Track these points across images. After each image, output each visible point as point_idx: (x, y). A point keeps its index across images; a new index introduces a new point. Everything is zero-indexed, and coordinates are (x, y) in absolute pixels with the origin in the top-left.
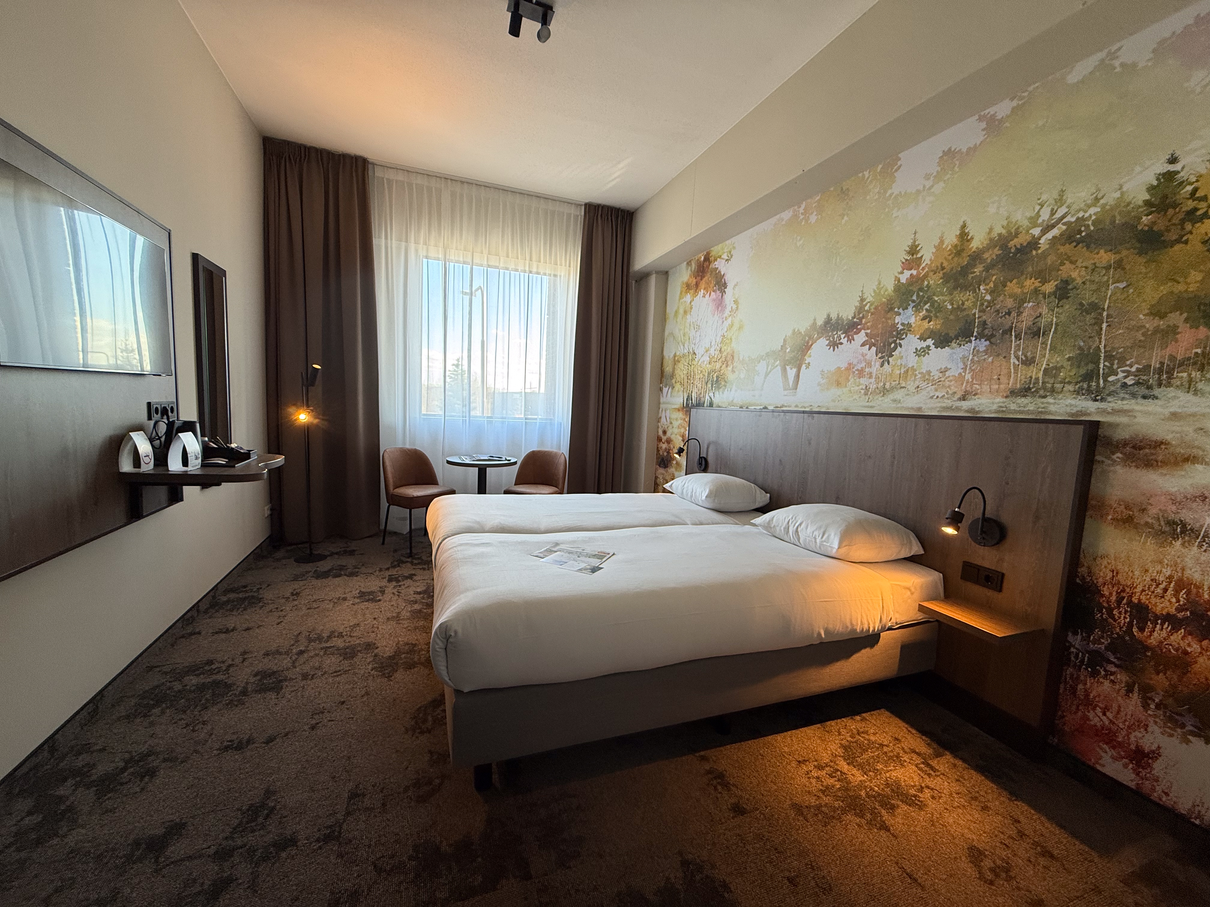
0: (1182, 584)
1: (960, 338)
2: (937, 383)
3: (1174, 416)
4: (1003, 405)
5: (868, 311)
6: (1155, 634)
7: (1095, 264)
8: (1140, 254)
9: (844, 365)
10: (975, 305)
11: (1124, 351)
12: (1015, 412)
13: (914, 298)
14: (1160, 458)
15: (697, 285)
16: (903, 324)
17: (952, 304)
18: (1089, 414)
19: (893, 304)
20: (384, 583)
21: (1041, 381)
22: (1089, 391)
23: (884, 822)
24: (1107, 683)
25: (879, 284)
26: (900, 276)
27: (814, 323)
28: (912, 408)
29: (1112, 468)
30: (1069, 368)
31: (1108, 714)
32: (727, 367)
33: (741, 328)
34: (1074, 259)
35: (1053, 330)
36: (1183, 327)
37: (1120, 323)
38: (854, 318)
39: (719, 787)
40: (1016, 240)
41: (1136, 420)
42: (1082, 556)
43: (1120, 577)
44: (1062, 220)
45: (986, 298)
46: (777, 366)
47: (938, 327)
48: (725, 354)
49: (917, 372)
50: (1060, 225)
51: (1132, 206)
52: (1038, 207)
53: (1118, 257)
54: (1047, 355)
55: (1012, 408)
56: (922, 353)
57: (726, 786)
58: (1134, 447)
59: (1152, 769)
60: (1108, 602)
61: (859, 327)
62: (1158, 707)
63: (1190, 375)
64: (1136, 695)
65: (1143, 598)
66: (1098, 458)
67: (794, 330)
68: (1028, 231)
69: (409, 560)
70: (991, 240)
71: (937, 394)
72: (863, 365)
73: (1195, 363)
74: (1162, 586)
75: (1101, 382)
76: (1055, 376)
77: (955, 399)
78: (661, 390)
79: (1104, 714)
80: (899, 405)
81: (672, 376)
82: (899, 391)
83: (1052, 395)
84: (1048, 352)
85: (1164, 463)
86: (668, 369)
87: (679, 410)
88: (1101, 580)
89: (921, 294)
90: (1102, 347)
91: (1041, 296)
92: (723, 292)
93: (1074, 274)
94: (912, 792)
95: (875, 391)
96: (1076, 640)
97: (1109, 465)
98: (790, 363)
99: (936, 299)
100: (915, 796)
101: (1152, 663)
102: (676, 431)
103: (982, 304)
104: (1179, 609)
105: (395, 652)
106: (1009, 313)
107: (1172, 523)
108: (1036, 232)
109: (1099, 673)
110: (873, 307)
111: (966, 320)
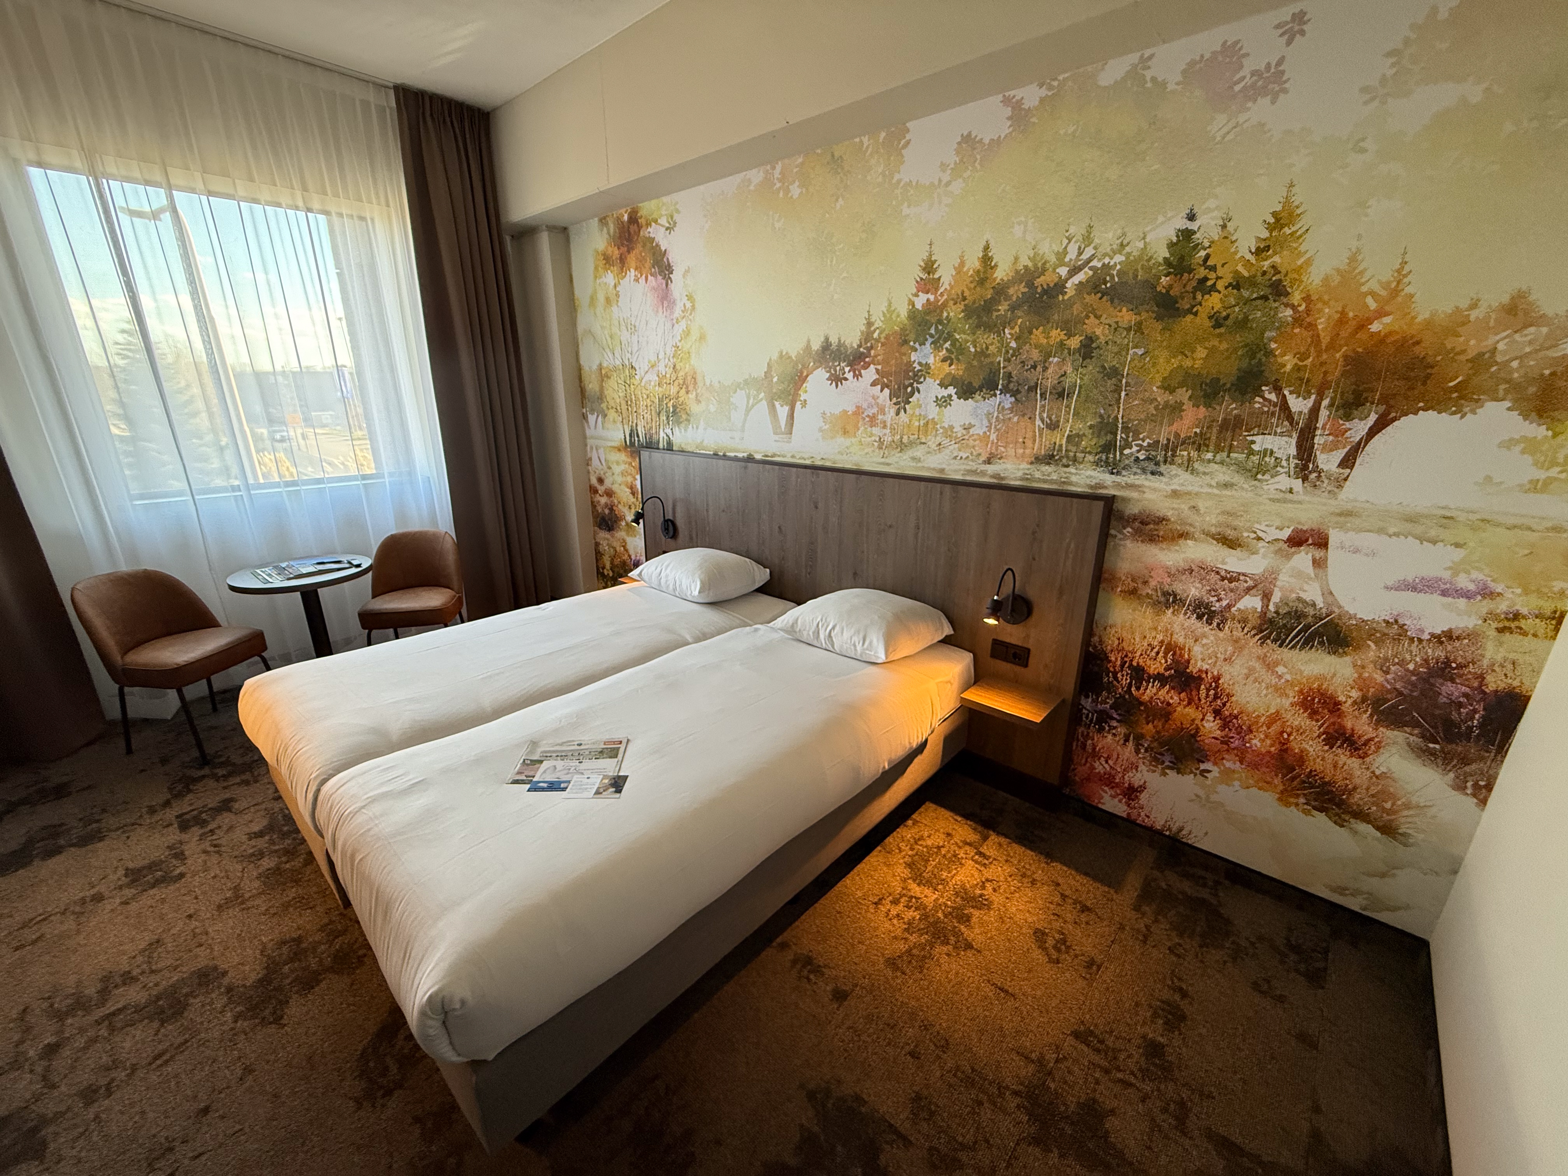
0: (1171, 648)
1: (984, 390)
2: (960, 441)
3: (1175, 494)
4: (1028, 472)
5: (877, 340)
6: (1148, 691)
7: (1117, 323)
8: (1158, 318)
9: (851, 409)
10: (1000, 351)
11: (1139, 424)
12: (1040, 480)
13: (932, 331)
14: (1161, 533)
15: (622, 260)
16: (920, 364)
17: (975, 347)
18: (1106, 487)
19: (908, 335)
20: (173, 835)
21: (1064, 449)
22: (1107, 464)
23: (966, 940)
24: (1110, 737)
25: (890, 305)
26: (915, 299)
27: (808, 347)
28: (934, 469)
29: (1122, 542)
30: (1090, 437)
31: (1110, 762)
32: (687, 393)
33: (702, 338)
34: (1099, 313)
35: (1076, 392)
36: (1188, 405)
37: (1137, 393)
38: (860, 346)
39: (812, 977)
40: (1042, 278)
41: (1146, 496)
42: (1094, 626)
43: (1124, 643)
44: (1088, 263)
45: (1011, 345)
46: (761, 400)
47: (961, 373)
48: (681, 374)
49: (938, 426)
50: (1086, 269)
51: (1153, 261)
52: (1065, 241)
53: (1138, 318)
54: (1071, 421)
55: (1037, 476)
56: (943, 402)
57: (817, 970)
58: (1142, 523)
59: (1139, 800)
60: (1114, 667)
61: (867, 360)
62: (1146, 751)
63: (1189, 454)
64: (1131, 743)
65: (1141, 661)
66: (1112, 532)
67: (781, 352)
68: (1054, 270)
69: (206, 771)
70: (1017, 272)
71: (961, 454)
72: (875, 410)
73: (1194, 443)
74: (1155, 650)
75: (1118, 453)
76: (1078, 445)
77: (980, 462)
78: (584, 417)
79: (1107, 762)
80: (919, 465)
81: (601, 398)
82: (919, 447)
83: (1074, 465)
84: (1071, 417)
85: (1164, 539)
86: (592, 386)
87: (619, 450)
88: (1109, 648)
89: (940, 327)
90: (1120, 416)
91: (1066, 351)
92: (668, 279)
93: (1098, 332)
94: (978, 892)
95: (891, 445)
96: (1087, 703)
97: (1120, 539)
98: (780, 397)
99: (958, 337)
100: (981, 896)
101: (1144, 716)
102: (619, 479)
103: (1007, 352)
104: (1166, 669)
105: (267, 968)
106: (1034, 367)
107: (1166, 594)
108: (1063, 271)
109: (1104, 729)
110: (883, 335)
111: (991, 369)
